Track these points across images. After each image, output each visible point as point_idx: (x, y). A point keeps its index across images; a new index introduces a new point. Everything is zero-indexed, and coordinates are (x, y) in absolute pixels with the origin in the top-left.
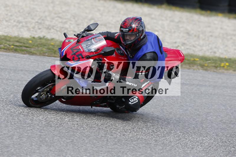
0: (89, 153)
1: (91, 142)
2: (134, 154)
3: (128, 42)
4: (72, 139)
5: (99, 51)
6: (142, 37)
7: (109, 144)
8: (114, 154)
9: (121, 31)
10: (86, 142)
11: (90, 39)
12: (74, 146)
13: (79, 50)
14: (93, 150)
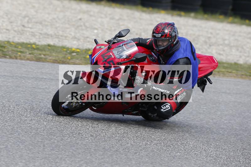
0: (25, 159)
1: (26, 148)
2: (73, 160)
3: (160, 47)
4: (6, 145)
5: (130, 58)
6: (175, 43)
7: (46, 150)
8: (52, 160)
9: (154, 36)
10: (21, 147)
11: (121, 45)
12: (9, 152)
13: (111, 57)
14: (29, 157)
